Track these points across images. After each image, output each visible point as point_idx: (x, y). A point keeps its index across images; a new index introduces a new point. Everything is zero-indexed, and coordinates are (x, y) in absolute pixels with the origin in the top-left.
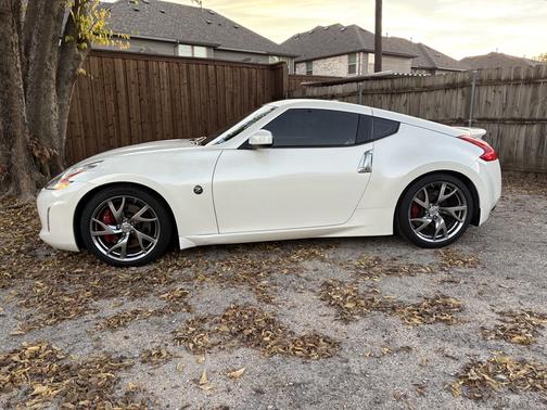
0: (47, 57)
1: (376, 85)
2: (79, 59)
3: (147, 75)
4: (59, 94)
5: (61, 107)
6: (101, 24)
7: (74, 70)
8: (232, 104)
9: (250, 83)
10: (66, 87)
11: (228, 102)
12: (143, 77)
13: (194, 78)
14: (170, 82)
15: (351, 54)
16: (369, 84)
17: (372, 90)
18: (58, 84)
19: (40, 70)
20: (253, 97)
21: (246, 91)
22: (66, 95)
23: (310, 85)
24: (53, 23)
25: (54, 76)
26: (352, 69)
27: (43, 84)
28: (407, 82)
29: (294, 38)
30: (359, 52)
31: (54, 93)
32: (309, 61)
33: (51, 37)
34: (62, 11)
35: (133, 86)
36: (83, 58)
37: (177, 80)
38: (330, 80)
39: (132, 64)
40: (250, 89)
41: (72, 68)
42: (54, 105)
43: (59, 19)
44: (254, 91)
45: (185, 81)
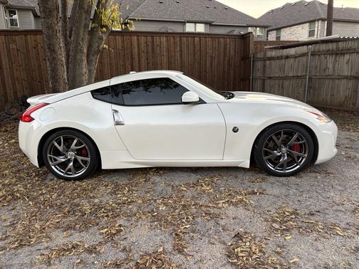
0: (80, 39)
1: (323, 47)
2: (102, 39)
3: (153, 46)
4: (89, 62)
5: (90, 71)
6: (115, 14)
7: (99, 46)
9: (225, 48)
10: (94, 58)
12: (150, 48)
13: (184, 47)
14: (168, 50)
15: (312, 22)
16: (317, 47)
17: (319, 51)
18: (88, 56)
19: (76, 47)
20: (227, 59)
21: (222, 55)
22: (93, 63)
23: (272, 48)
24: (84, 16)
25: (85, 51)
26: (311, 33)
27: (78, 57)
28: (350, 44)
29: (268, 13)
30: (318, 20)
31: (85, 62)
32: (278, 29)
33: (83, 25)
34: (90, 7)
35: (143, 54)
36: (104, 38)
37: (173, 49)
38: (288, 44)
39: (143, 39)
40: (225, 53)
41: (97, 45)
42: (84, 70)
43: (88, 12)
44: (228, 54)
45: (178, 49)
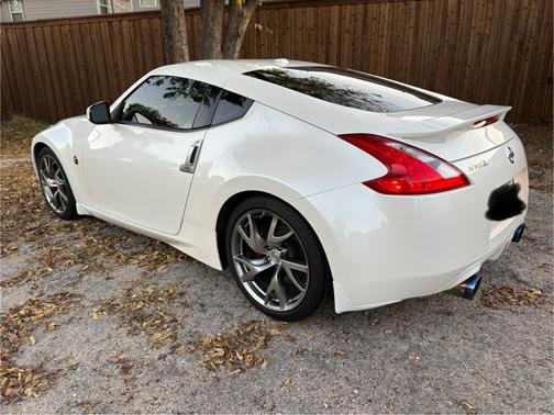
3: (365, 21)
8: (480, 49)
9: (517, 16)
11: (472, 47)
12: (360, 24)
13: (425, 19)
14: (392, 27)
19: (205, 30)
20: (517, 38)
21: (507, 30)
27: (207, 44)
35: (347, 35)
37: (401, 24)
45: (412, 24)
